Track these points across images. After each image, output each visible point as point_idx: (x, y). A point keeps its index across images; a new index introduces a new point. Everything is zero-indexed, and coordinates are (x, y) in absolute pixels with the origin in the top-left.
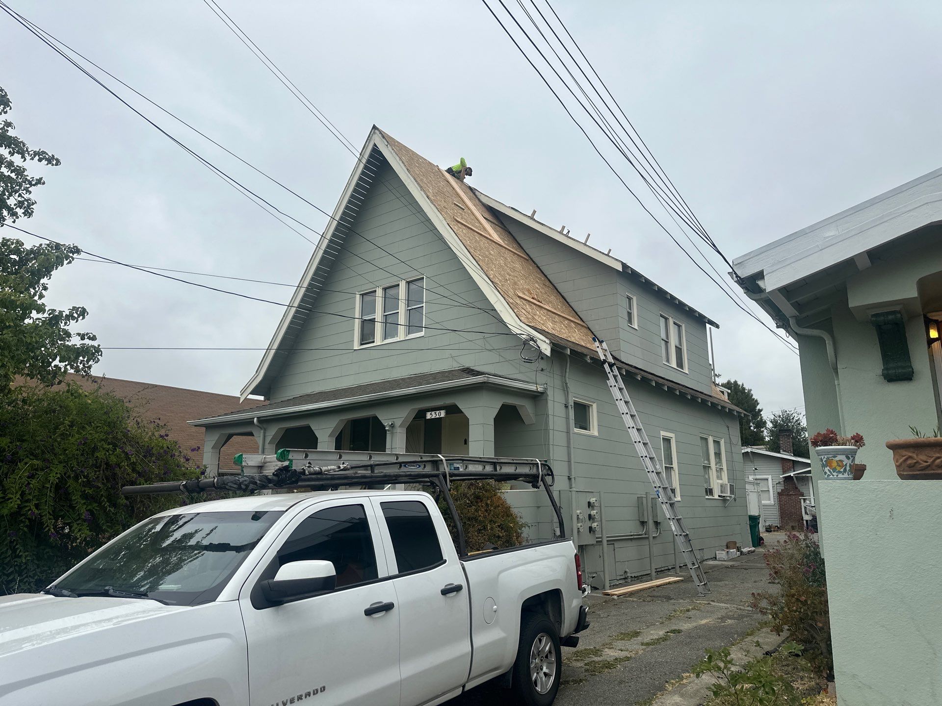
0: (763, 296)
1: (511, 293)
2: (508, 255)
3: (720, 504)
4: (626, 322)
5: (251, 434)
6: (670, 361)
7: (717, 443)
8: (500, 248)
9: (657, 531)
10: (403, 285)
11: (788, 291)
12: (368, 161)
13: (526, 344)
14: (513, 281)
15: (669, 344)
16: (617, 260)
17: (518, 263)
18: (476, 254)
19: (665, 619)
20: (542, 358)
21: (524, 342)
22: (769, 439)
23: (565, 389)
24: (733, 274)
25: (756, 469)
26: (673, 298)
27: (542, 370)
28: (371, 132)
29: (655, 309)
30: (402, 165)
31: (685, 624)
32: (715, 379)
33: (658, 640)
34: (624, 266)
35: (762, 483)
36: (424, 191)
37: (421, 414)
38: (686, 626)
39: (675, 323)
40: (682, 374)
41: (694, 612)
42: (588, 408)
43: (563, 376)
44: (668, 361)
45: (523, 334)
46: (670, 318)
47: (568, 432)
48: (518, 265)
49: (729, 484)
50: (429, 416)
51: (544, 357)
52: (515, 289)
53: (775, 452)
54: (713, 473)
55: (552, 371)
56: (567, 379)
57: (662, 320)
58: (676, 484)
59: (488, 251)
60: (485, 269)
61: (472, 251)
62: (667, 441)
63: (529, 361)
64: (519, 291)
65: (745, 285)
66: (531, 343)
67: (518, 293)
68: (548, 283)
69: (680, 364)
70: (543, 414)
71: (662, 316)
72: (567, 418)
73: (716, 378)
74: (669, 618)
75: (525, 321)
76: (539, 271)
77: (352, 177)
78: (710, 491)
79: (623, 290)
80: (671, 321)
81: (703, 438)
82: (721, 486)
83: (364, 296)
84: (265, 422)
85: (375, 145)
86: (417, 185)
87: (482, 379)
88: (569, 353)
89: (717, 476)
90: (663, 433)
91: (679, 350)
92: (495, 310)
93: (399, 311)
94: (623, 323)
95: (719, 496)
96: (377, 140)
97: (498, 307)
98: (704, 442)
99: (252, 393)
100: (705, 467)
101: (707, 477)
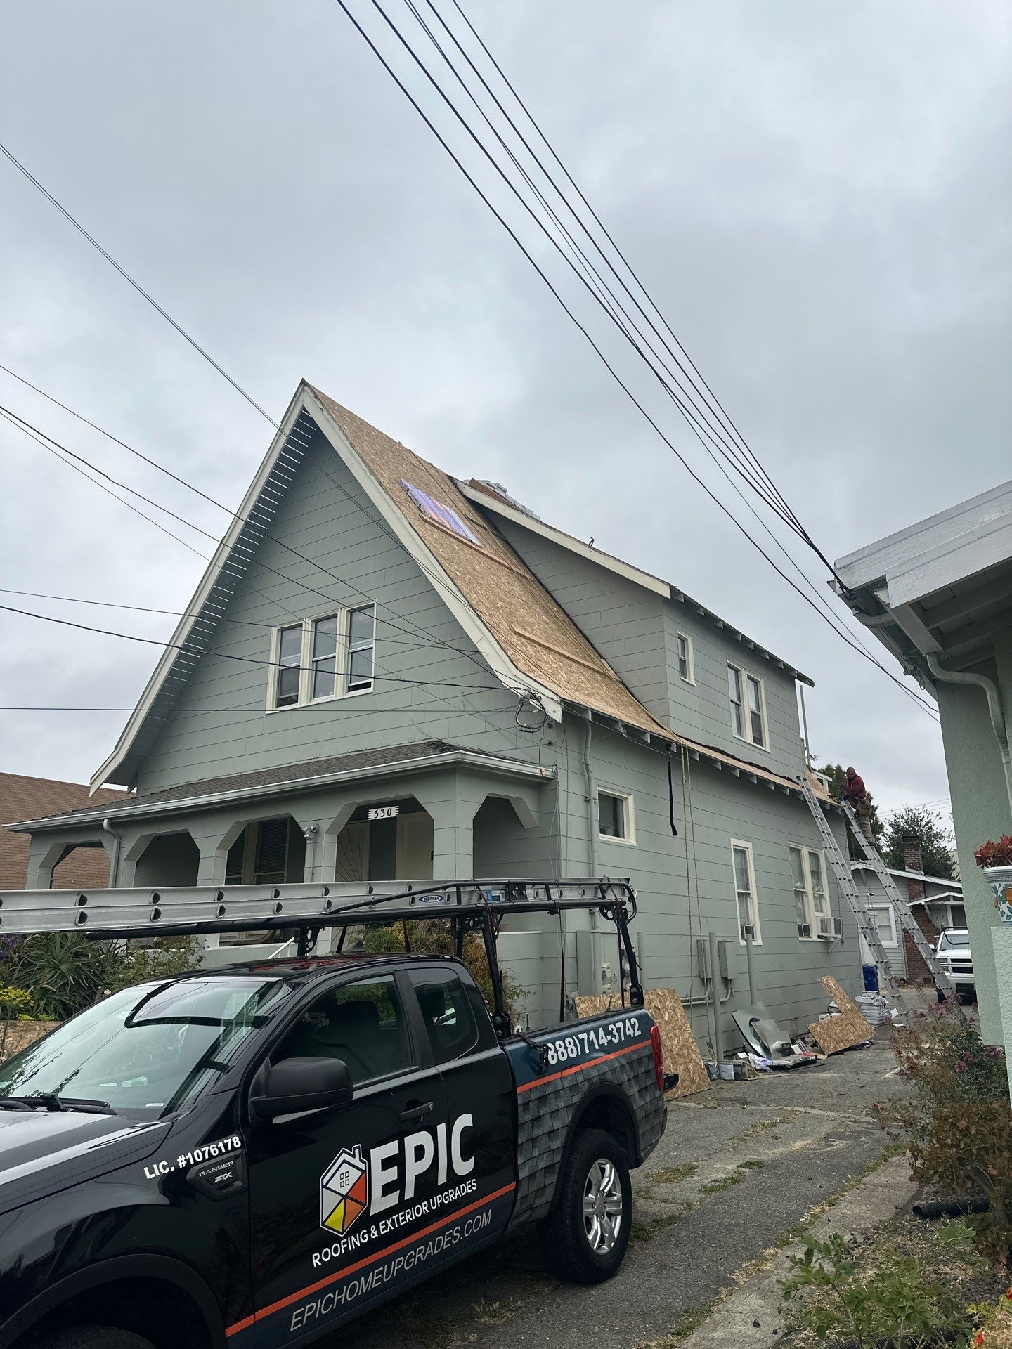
0: (884, 619)
1: (504, 627)
2: (503, 573)
3: (820, 948)
4: (677, 674)
5: (99, 845)
6: (744, 734)
7: (814, 856)
8: (491, 562)
9: (727, 994)
10: (342, 616)
11: (925, 610)
12: (293, 432)
13: (525, 703)
14: (508, 610)
15: (741, 708)
16: (662, 581)
17: (517, 585)
18: (453, 569)
19: (737, 1141)
20: (550, 726)
21: (521, 700)
22: (888, 850)
23: (585, 773)
24: (837, 583)
25: (871, 895)
26: (746, 640)
27: (550, 744)
28: (298, 389)
29: (720, 656)
30: (343, 437)
31: (769, 1149)
32: (809, 762)
33: (725, 1181)
34: (674, 590)
35: (880, 915)
36: (375, 475)
37: (361, 812)
38: (769, 1153)
39: (749, 678)
40: (763, 753)
41: (783, 1127)
42: (620, 803)
43: (583, 754)
44: (740, 732)
45: (519, 689)
46: (743, 670)
47: (590, 840)
48: (517, 588)
49: (833, 919)
50: (372, 815)
51: (553, 723)
52: (510, 623)
53: (897, 869)
54: (810, 902)
55: (564, 746)
56: (588, 758)
57: (732, 672)
58: (755, 920)
59: (471, 565)
60: (465, 590)
61: (444, 563)
62: (741, 852)
63: (529, 730)
64: (517, 625)
65: (855, 601)
66: (532, 702)
67: (514, 627)
68: (562, 616)
69: (758, 739)
70: (550, 813)
71: (730, 666)
72: (589, 818)
73: (811, 761)
74: (744, 1139)
75: (525, 669)
76: (550, 598)
77: (268, 455)
78: (805, 930)
79: (672, 627)
80: (744, 674)
81: (795, 848)
82: (822, 921)
83: (284, 632)
84: (120, 825)
85: (304, 408)
86: (365, 467)
87: (454, 756)
88: (590, 718)
89: (815, 905)
90: (735, 842)
91: (756, 717)
92: (479, 652)
93: (336, 654)
94: (673, 673)
95: (819, 937)
96: (307, 401)
97: (483, 647)
98: (795, 855)
99: (108, 781)
100: (797, 893)
101: (800, 906)
